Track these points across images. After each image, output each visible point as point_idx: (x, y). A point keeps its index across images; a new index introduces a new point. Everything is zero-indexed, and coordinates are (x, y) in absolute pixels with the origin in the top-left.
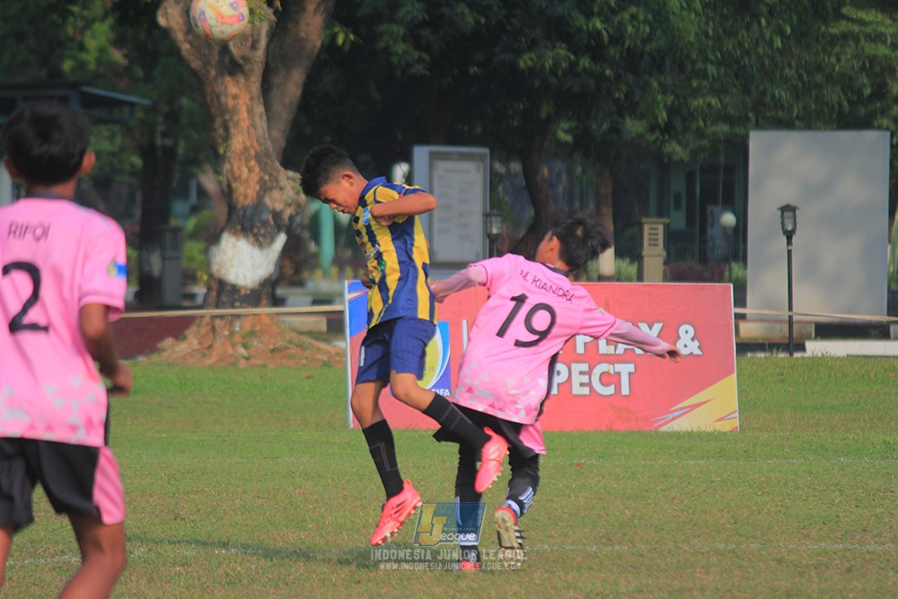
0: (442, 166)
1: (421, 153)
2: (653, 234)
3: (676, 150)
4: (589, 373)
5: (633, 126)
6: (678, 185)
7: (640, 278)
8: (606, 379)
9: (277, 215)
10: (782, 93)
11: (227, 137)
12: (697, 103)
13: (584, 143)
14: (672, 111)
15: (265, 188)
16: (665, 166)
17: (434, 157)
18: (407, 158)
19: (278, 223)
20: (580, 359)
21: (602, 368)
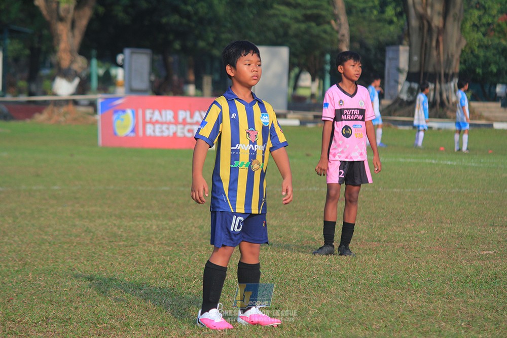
0: (135, 57)
1: (127, 51)
2: (207, 81)
3: (217, 52)
4: (183, 129)
5: (201, 44)
6: (217, 65)
7: (202, 95)
8: (189, 131)
9: (76, 72)
10: (252, 34)
11: (58, 44)
12: (223, 36)
13: (185, 50)
14: (215, 39)
15: (72, 62)
16: (212, 58)
17: (132, 53)
18: (122, 52)
19: (76, 74)
20: (180, 124)
21: (188, 127)
